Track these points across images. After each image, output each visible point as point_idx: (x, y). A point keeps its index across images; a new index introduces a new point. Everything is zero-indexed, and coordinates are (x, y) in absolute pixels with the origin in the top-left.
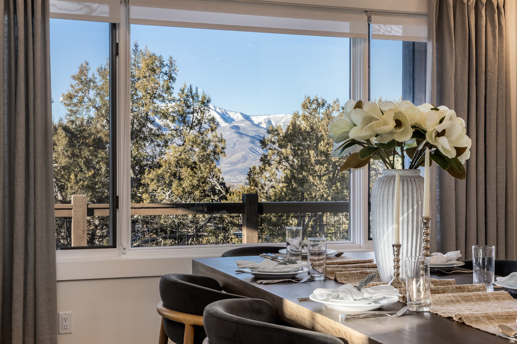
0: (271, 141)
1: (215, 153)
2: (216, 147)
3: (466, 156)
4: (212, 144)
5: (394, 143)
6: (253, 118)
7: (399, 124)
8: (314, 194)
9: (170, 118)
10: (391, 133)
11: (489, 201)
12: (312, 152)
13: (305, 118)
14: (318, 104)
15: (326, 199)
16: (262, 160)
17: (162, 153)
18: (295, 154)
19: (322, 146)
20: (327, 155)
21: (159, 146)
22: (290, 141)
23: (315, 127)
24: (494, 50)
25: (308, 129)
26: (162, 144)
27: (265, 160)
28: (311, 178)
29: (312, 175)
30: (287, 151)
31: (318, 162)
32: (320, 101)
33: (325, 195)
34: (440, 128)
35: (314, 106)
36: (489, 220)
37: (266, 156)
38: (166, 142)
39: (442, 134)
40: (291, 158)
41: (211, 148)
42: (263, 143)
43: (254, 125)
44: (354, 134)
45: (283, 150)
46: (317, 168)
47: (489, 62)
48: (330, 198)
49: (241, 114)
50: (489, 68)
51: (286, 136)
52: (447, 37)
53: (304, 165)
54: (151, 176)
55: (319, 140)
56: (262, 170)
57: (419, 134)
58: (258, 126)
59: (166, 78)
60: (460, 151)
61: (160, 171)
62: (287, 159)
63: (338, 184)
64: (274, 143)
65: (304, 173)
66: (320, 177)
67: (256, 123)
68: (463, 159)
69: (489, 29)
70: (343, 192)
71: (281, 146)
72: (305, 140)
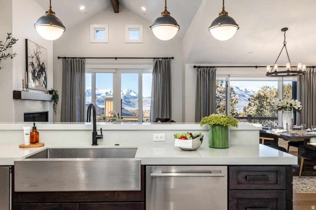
0: (252, 99)
1: (235, 103)
2: (235, 101)
3: (301, 109)
4: (234, 100)
5: (287, 107)
6: (240, 88)
7: (287, 103)
8: (265, 115)
9: (222, 93)
10: (286, 105)
11: (313, 117)
12: (265, 102)
13: (263, 92)
14: (267, 88)
15: (270, 116)
16: (249, 104)
17: (219, 103)
18: (259, 103)
19: (268, 101)
20: (269, 103)
21: (218, 101)
22: (258, 99)
23: (266, 95)
24: (315, 83)
25: (264, 95)
26: (219, 100)
27: (250, 105)
28: (264, 110)
29: (265, 109)
30: (257, 102)
31: (267, 105)
32: (267, 87)
33: (269, 115)
34: (295, 104)
35: (265, 88)
36: (313, 121)
37: (250, 104)
38: (221, 100)
39: (296, 105)
40: (258, 104)
41: (234, 101)
42: (249, 100)
43: (240, 90)
44: (279, 105)
45: (255, 102)
46: (266, 107)
47: (313, 85)
48: (271, 116)
49: (235, 87)
50: (313, 87)
51: (256, 98)
52: (302, 80)
53: (262, 106)
54: (218, 109)
55: (267, 98)
56: (248, 108)
57: (291, 105)
58: (241, 91)
59: (221, 82)
60: (299, 108)
61: (220, 108)
62: (257, 104)
63: (273, 112)
64: (253, 100)
65: (262, 108)
66: (267, 110)
67: (241, 89)
68: (300, 109)
69: (313, 78)
70: (275, 114)
71: (254, 100)
72: (262, 98)
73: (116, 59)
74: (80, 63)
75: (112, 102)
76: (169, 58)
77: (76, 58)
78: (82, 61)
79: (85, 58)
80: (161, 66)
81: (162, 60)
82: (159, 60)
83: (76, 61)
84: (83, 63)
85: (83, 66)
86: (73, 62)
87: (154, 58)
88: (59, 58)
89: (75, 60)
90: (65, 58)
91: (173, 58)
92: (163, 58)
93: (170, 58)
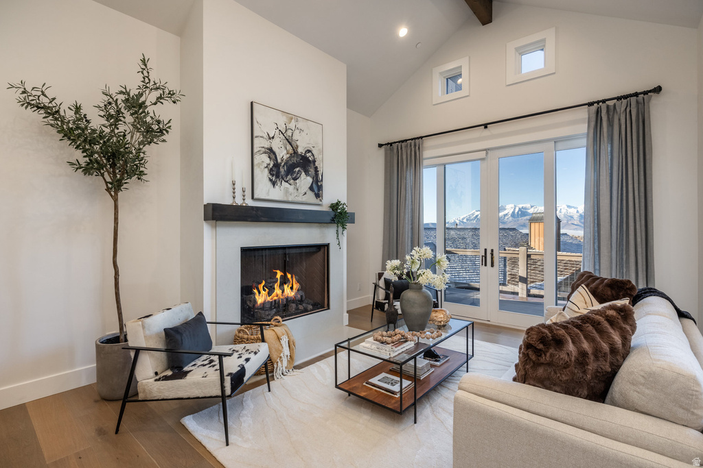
73: (486, 127)
74: (413, 149)
75: (542, 225)
76: (641, 93)
77: (406, 140)
78: (415, 145)
79: (422, 137)
80: (613, 121)
81: (618, 103)
82: (608, 107)
83: (406, 146)
84: (417, 148)
85: (418, 153)
86: (401, 148)
87: (590, 104)
88: (380, 146)
89: (404, 144)
90: (391, 144)
91: (658, 90)
92: (619, 98)
93: (645, 93)
